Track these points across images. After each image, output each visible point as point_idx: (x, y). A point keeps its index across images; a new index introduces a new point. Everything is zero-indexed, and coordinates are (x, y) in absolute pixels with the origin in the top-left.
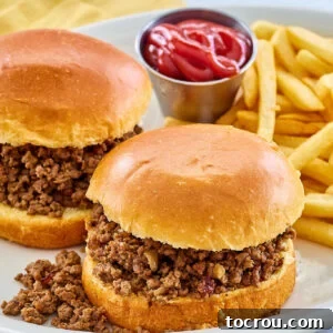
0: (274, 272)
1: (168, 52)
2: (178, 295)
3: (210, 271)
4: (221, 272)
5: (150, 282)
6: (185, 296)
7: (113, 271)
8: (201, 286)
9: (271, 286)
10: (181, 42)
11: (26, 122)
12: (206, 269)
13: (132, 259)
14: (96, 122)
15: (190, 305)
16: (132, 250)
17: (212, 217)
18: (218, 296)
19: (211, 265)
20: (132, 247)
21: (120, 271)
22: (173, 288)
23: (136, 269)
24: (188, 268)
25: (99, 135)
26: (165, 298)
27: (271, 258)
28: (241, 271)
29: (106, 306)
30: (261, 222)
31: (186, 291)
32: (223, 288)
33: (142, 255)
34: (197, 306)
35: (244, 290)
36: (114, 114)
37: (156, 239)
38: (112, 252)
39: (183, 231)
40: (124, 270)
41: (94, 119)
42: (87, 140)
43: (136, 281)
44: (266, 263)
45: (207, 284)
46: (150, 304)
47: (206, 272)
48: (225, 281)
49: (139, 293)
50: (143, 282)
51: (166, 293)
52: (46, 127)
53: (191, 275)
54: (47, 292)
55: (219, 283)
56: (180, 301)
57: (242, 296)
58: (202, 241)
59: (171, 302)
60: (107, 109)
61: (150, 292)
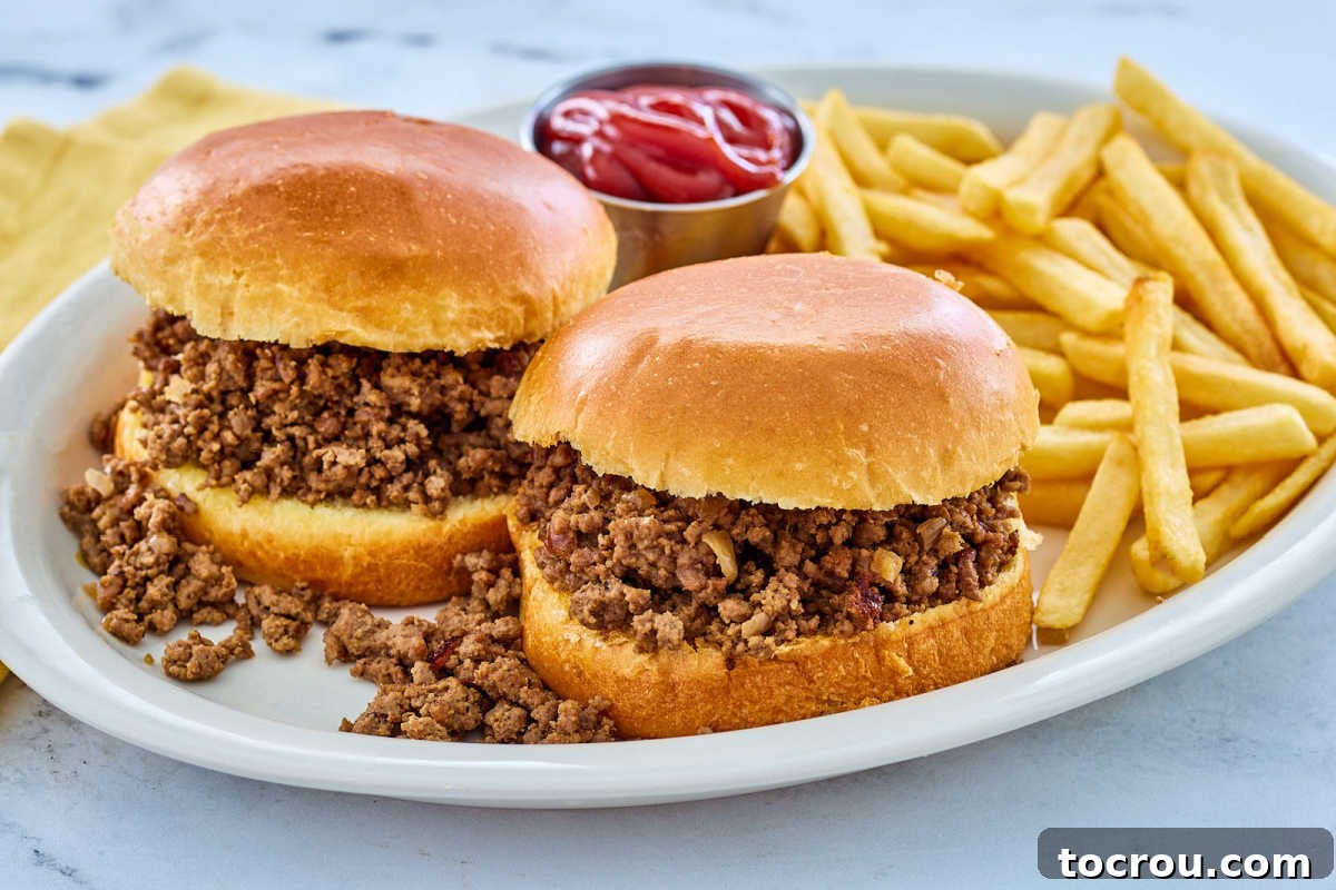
0: (1002, 566)
1: (606, 148)
2: (799, 634)
3: (863, 569)
4: (890, 567)
5: (729, 607)
6: (813, 633)
7: (631, 593)
8: (853, 602)
9: (1003, 599)
10: (635, 121)
11: (329, 290)
12: (854, 565)
13: (673, 558)
14: (496, 291)
15: (827, 655)
16: (669, 535)
17: (865, 428)
18: (891, 625)
19: (865, 553)
20: (671, 527)
21: (647, 593)
22: (785, 614)
23: (689, 581)
24: (810, 567)
25: (503, 325)
26: (770, 640)
27: (993, 529)
28: (933, 562)
29: (610, 690)
30: (974, 434)
31: (814, 622)
32: (901, 607)
33: (698, 542)
34: (846, 658)
35: (946, 610)
36: (538, 277)
37: (732, 494)
38: (618, 550)
39: (799, 466)
40: (655, 590)
41: (493, 284)
42: (475, 335)
43: (690, 610)
44: (986, 542)
45: (865, 596)
46: (730, 662)
47: (853, 573)
48: (902, 589)
49: (699, 641)
50: (709, 611)
51: (768, 631)
52: (375, 301)
53: (816, 585)
54: (452, 682)
55: (889, 595)
56: (804, 645)
57: (943, 624)
58: (846, 486)
59: (784, 649)
60: (521, 262)
61: (730, 631)
